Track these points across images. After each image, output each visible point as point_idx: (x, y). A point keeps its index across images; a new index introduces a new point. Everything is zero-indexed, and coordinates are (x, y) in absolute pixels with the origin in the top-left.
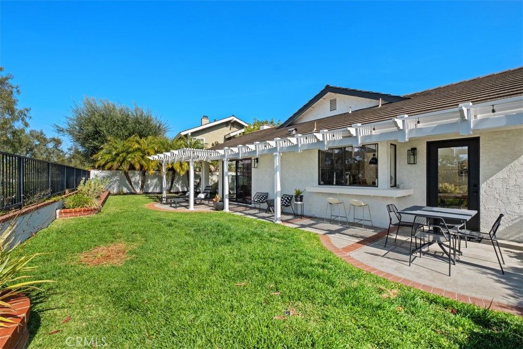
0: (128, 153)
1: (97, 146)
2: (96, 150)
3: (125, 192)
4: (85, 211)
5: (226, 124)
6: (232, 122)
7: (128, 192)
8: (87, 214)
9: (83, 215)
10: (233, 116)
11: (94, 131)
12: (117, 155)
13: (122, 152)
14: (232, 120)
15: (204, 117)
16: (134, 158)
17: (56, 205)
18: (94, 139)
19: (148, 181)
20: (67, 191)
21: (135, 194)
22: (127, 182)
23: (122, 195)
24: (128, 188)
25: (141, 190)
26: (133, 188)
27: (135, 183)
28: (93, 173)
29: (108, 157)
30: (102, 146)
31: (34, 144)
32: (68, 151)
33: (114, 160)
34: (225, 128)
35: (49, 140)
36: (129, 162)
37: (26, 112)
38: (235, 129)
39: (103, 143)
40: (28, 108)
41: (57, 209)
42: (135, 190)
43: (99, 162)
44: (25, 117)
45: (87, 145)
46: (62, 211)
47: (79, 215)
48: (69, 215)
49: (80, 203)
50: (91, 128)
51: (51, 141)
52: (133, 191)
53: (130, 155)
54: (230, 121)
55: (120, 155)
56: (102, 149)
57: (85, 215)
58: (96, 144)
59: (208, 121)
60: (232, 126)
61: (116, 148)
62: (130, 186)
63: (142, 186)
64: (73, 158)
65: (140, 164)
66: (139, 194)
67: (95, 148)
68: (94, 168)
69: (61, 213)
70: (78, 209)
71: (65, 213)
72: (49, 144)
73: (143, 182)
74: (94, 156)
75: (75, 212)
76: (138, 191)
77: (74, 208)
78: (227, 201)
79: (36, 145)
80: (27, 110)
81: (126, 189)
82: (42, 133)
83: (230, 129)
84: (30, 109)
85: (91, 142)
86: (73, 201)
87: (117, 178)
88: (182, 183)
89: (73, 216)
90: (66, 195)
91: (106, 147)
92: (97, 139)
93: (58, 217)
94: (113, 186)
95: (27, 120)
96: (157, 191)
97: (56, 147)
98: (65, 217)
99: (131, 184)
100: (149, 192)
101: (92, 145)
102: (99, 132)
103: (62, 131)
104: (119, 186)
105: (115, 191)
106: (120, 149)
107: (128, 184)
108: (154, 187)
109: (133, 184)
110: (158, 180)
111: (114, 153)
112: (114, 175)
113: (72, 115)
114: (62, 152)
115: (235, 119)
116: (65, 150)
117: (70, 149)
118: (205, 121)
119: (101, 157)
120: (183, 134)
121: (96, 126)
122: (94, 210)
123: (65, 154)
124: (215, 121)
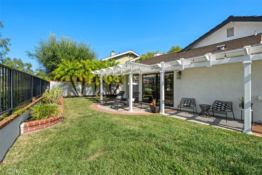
0: (75, 70)
1: (54, 65)
2: (54, 68)
3: (72, 95)
4: (51, 121)
5: (127, 55)
6: (130, 54)
7: (74, 95)
8: (54, 124)
9: (50, 126)
10: (131, 50)
11: (53, 56)
12: (68, 71)
13: (72, 69)
14: (130, 53)
15: (112, 51)
16: (79, 74)
17: (21, 119)
18: (53, 61)
19: (86, 88)
20: (34, 99)
21: (78, 96)
22: (73, 89)
23: (70, 97)
24: (74, 93)
25: (81, 94)
26: (77, 93)
27: (78, 89)
28: (52, 83)
29: (62, 72)
30: (58, 65)
31: (16, 66)
32: (36, 71)
33: (66, 74)
34: (126, 57)
35: (25, 65)
36: (76, 76)
37: (7, 41)
38: (132, 58)
39: (58, 63)
40: (9, 38)
41: (21, 123)
42: (78, 94)
43: (56, 76)
44: (6, 44)
45: (48, 65)
46: (28, 124)
47: (46, 127)
48: (35, 128)
49: (46, 113)
50: (51, 54)
51: (26, 65)
52: (77, 95)
53: (76, 72)
54: (129, 53)
55: (71, 71)
56: (58, 67)
57: (51, 125)
58: (54, 64)
59: (114, 54)
60: (130, 56)
61: (67, 67)
62: (75, 92)
63: (82, 92)
64: (38, 75)
65: (83, 77)
66: (81, 97)
67: (53, 67)
68: (53, 80)
69: (25, 127)
70: (44, 121)
71: (31, 126)
72: (25, 67)
73: (83, 89)
74: (53, 72)
75: (42, 124)
76: (80, 94)
77: (40, 119)
78: (163, 106)
79: (17, 67)
80: (8, 40)
81: (72, 93)
82: (20, 60)
83: (129, 58)
84: (10, 39)
85: (51, 63)
86: (39, 111)
87: (66, 86)
88: (106, 89)
89: (39, 129)
90: (32, 103)
91: (61, 66)
92: (55, 61)
93: (22, 132)
94: (64, 92)
95: (8, 46)
96: (91, 95)
97: (29, 68)
98: (30, 131)
99: (76, 90)
100: (87, 95)
101: (51, 65)
102: (56, 56)
103: (32, 55)
104: (68, 92)
105: (66, 95)
106: (70, 67)
107: (74, 90)
108: (89, 92)
109: (77, 90)
110: (92, 88)
111: (66, 70)
112: (65, 85)
113: (38, 46)
114: (32, 71)
115: (133, 52)
116: (34, 70)
117: (37, 70)
118: (113, 54)
119: (58, 72)
120: (103, 60)
121: (54, 53)
122: (60, 118)
123: (34, 73)
124: (119, 53)
